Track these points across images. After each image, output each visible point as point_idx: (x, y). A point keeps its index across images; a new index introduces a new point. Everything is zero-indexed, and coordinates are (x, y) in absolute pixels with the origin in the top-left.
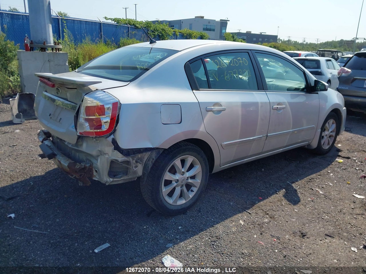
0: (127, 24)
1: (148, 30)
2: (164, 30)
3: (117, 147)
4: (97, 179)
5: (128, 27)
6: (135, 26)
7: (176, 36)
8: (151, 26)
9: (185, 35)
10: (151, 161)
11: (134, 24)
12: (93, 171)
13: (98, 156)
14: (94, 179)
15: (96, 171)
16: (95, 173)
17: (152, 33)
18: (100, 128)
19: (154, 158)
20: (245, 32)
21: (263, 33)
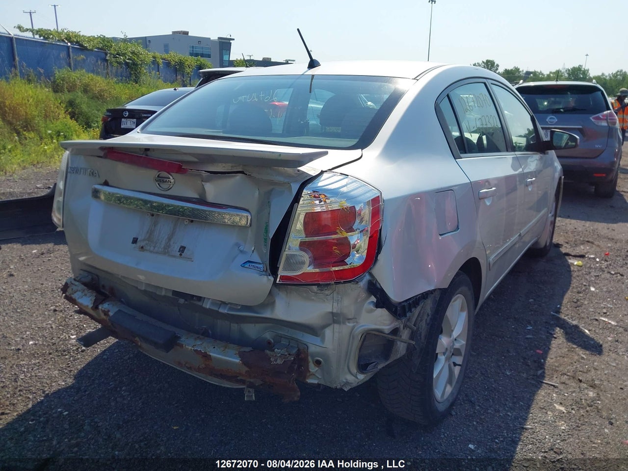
0: (63, 41)
1: (106, 54)
2: (136, 54)
3: (383, 301)
4: (316, 382)
5: (68, 47)
6: (81, 45)
7: (156, 65)
8: (111, 45)
9: (173, 63)
10: (424, 321)
11: (77, 42)
12: (308, 363)
13: (325, 327)
14: (310, 381)
15: (318, 363)
16: (313, 368)
17: (113, 60)
18: (342, 262)
19: (430, 313)
20: (261, 59)
21: (290, 60)
